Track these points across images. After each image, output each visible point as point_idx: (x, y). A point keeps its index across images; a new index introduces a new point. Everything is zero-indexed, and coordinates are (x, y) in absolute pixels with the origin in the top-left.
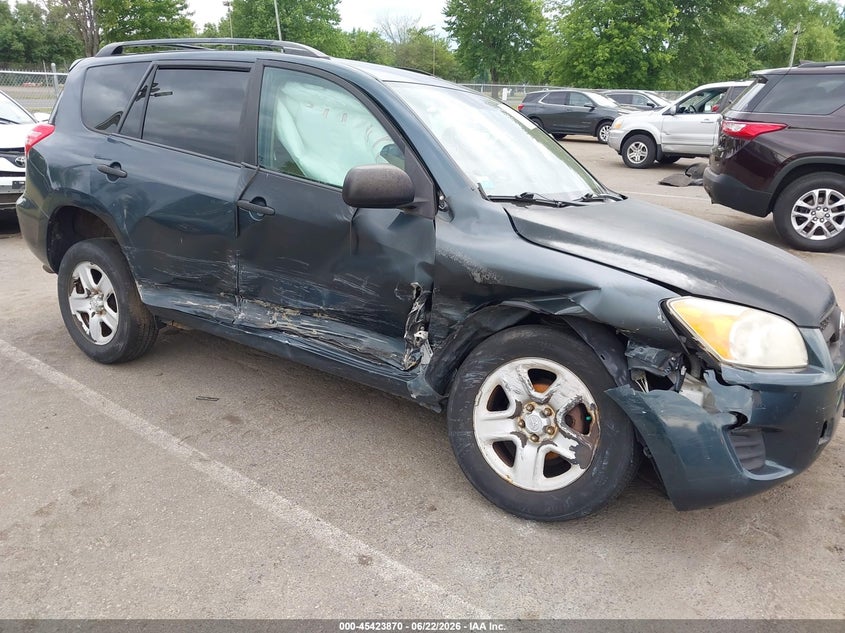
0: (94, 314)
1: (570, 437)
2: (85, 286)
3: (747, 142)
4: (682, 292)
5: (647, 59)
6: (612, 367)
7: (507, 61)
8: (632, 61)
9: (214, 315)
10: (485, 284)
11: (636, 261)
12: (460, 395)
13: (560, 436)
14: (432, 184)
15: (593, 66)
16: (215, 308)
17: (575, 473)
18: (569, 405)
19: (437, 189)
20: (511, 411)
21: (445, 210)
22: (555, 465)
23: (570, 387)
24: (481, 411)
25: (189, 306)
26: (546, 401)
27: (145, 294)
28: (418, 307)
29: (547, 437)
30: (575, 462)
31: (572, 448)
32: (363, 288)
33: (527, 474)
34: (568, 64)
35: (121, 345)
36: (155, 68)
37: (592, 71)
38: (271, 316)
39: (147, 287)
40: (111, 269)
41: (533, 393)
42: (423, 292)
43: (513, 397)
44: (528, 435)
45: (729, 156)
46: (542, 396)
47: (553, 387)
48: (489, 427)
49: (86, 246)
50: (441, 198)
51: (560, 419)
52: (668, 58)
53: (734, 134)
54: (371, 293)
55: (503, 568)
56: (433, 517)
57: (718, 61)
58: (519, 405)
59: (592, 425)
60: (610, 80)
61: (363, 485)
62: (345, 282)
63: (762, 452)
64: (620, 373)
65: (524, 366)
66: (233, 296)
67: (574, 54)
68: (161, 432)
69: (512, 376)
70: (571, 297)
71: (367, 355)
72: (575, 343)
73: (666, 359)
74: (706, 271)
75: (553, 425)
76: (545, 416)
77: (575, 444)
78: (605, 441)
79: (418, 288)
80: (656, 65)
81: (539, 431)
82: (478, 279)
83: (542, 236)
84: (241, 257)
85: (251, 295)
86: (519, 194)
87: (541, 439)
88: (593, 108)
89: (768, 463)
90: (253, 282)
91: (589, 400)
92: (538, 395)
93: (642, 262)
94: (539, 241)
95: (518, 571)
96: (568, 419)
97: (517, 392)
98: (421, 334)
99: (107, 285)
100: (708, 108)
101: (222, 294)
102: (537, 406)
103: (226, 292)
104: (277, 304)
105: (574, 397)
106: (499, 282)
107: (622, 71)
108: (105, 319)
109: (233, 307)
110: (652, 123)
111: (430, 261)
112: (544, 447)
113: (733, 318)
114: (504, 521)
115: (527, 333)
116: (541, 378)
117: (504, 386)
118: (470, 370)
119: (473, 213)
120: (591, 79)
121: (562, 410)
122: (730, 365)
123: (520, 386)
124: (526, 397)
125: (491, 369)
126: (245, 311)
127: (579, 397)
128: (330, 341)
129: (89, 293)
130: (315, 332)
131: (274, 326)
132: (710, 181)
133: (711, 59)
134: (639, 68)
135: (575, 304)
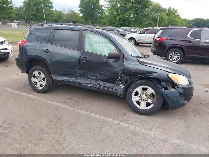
0: (38, 82)
1: (151, 99)
2: (36, 76)
3: (160, 42)
4: (170, 73)
5: (128, 20)
6: (159, 86)
7: (95, 19)
8: (125, 20)
9: (72, 81)
10: (134, 72)
11: (161, 68)
12: (129, 93)
13: (149, 99)
14: (123, 54)
15: (116, 21)
16: (71, 79)
17: (152, 106)
18: (151, 94)
19: (123, 55)
20: (139, 96)
21: (125, 59)
22: (148, 105)
23: (150, 90)
24: (133, 96)
25: (65, 79)
26: (146, 93)
27: (54, 77)
28: (120, 77)
29: (146, 100)
30: (152, 104)
31: (151, 101)
32: (108, 74)
33: (143, 106)
34: (110, 21)
35: (46, 88)
36: (55, 29)
37: (116, 22)
38: (85, 81)
39: (54, 76)
40: (45, 72)
41: (143, 92)
42: (121, 74)
43: (139, 93)
44: (143, 100)
45: (156, 45)
46: (145, 92)
47: (147, 91)
48: (135, 99)
49: (37, 67)
50: (124, 57)
51: (149, 96)
52: (133, 20)
53: (158, 40)
54: (110, 75)
55: (143, 123)
56: (126, 116)
57: (143, 21)
58: (141, 94)
59: (155, 97)
60: (120, 25)
61: (111, 112)
62: (104, 73)
63: (183, 99)
64: (160, 87)
65: (141, 87)
66: (76, 77)
67: (112, 18)
68: (64, 105)
69: (139, 89)
70: (151, 74)
71: (107, 87)
72: (151, 82)
73: (167, 84)
74: (173, 69)
75: (147, 97)
76: (145, 96)
77: (152, 100)
78: (157, 99)
79: (120, 73)
80: (130, 21)
81: (145, 99)
82: (133, 72)
83: (145, 64)
84: (79, 69)
85: (80, 77)
86: (137, 56)
87: (145, 100)
88: (119, 32)
89: (184, 101)
90: (81, 74)
91: (154, 92)
92: (144, 92)
93: (162, 68)
94: (144, 64)
95: (146, 123)
96: (150, 96)
97: (140, 92)
98: (121, 82)
99: (43, 75)
100: (146, 33)
101: (73, 76)
102: (144, 94)
103: (75, 76)
104: (87, 78)
105: (151, 92)
106: (138, 72)
107: (123, 22)
108: (41, 83)
109: (76, 79)
110: (135, 36)
111: (123, 68)
112: (146, 102)
113: (179, 77)
114: (139, 116)
115: (142, 81)
116: (145, 89)
117: (138, 91)
118: (131, 88)
119: (131, 59)
120: (115, 24)
121: (149, 95)
122: (179, 85)
123: (141, 91)
124: (142, 93)
125: (135, 88)
126: (79, 80)
127: (152, 92)
128: (99, 85)
129: (37, 77)
130: (95, 83)
131: (86, 82)
132: (153, 50)
133: (142, 20)
134: (126, 22)
135: (152, 75)
